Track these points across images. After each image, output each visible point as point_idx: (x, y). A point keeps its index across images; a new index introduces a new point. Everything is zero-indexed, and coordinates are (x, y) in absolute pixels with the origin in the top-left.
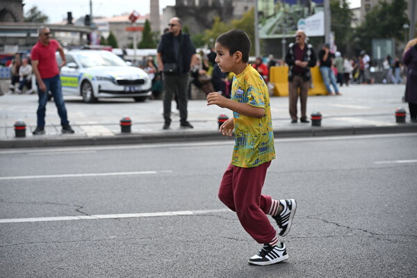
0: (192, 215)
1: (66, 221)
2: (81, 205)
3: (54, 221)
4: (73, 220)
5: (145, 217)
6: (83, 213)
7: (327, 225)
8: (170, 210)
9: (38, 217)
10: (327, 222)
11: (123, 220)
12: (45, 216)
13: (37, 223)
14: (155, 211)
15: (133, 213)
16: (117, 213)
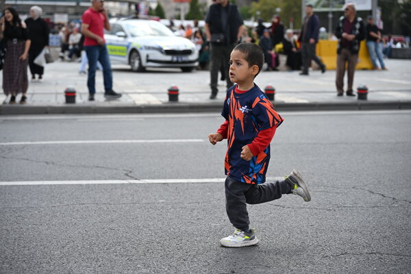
1: (115, 184)
2: (130, 170)
3: (104, 185)
4: (123, 184)
5: (193, 183)
6: (132, 178)
7: (373, 196)
9: (89, 180)
10: (373, 193)
11: (171, 185)
12: (95, 179)
13: (88, 185)
14: (203, 178)
15: (181, 178)
16: (165, 178)
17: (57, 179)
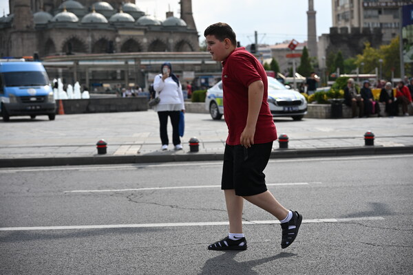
0: (336, 223)
3: (219, 226)
8: (317, 218)
9: (206, 221)
13: (205, 227)
17: (179, 222)
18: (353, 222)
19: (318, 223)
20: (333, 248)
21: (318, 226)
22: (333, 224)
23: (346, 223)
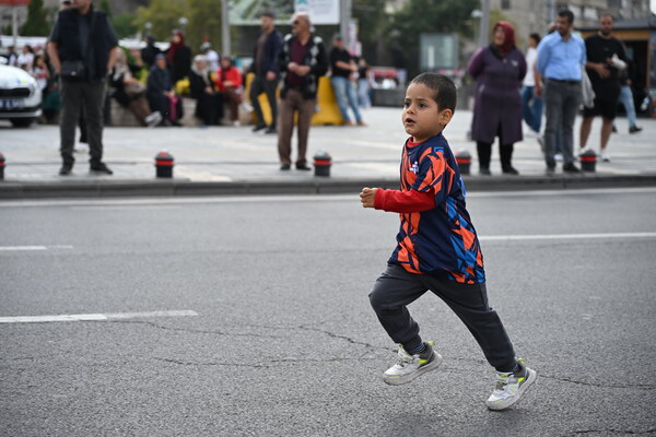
0: (105, 321)
7: (333, 341)
8: (67, 312)
10: (334, 336)
14: (41, 314)
15: (3, 315)
18: (137, 321)
19: (68, 323)
20: (101, 369)
21: (69, 328)
22: (99, 325)
23: (125, 321)
